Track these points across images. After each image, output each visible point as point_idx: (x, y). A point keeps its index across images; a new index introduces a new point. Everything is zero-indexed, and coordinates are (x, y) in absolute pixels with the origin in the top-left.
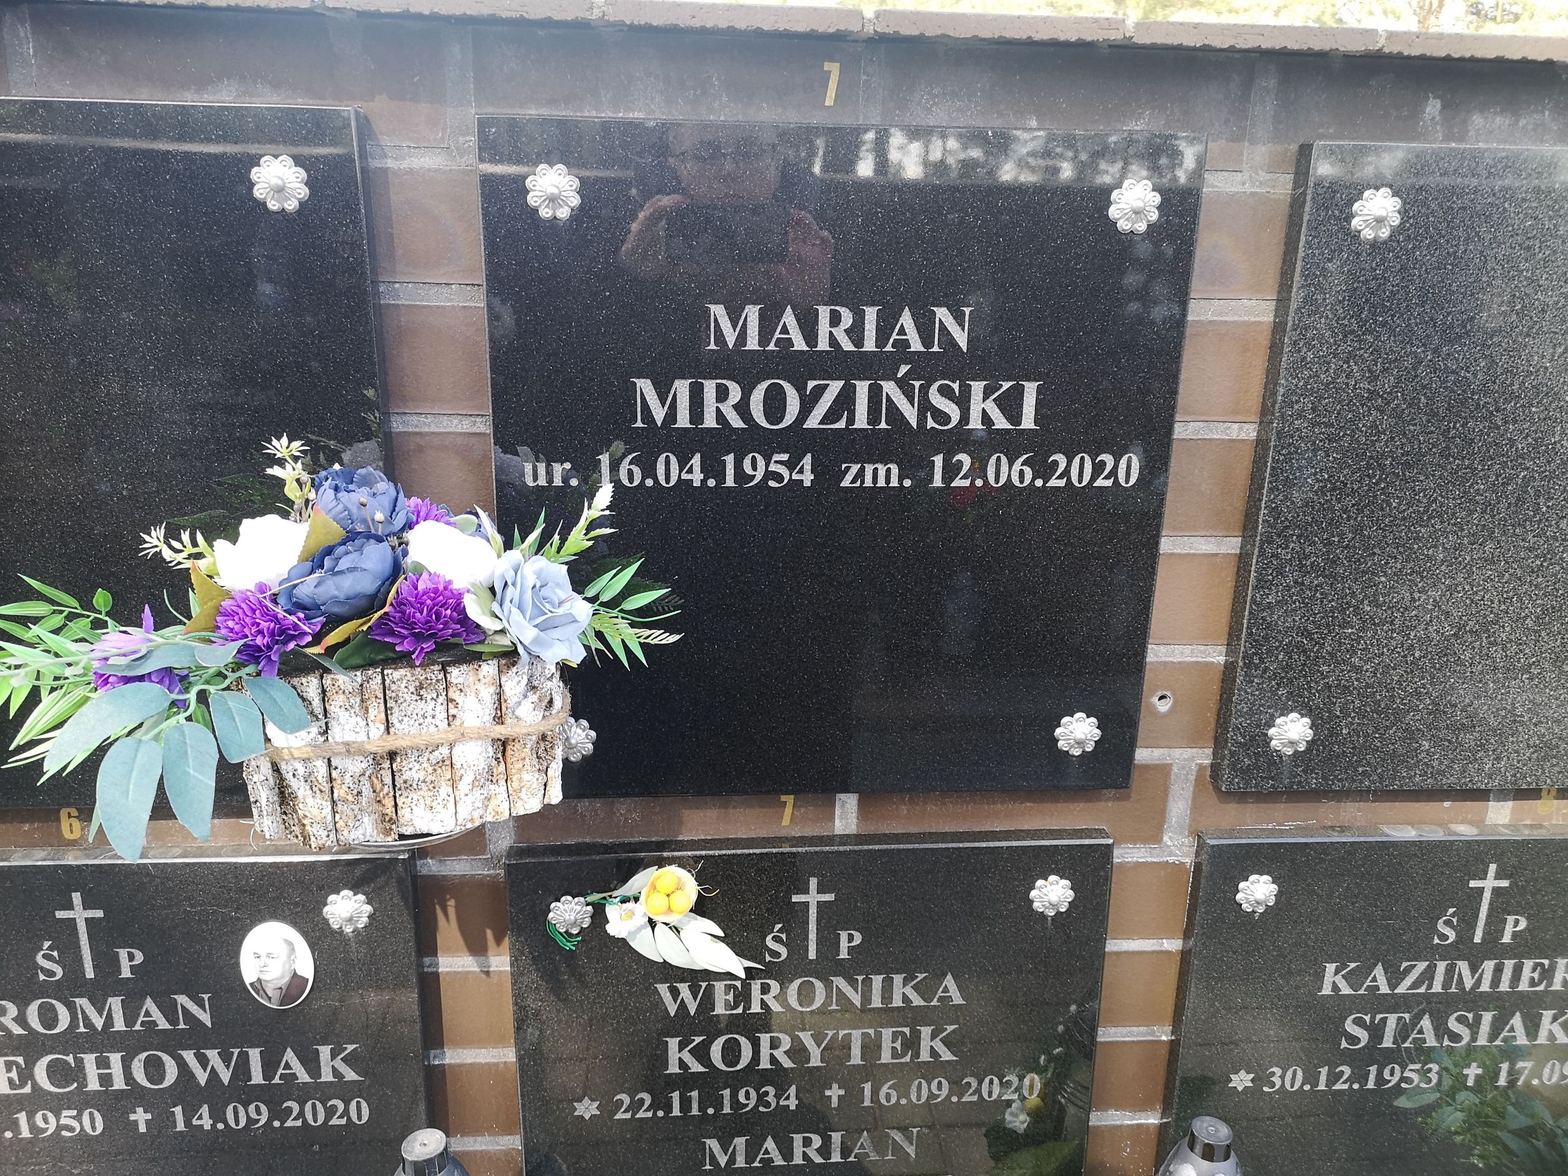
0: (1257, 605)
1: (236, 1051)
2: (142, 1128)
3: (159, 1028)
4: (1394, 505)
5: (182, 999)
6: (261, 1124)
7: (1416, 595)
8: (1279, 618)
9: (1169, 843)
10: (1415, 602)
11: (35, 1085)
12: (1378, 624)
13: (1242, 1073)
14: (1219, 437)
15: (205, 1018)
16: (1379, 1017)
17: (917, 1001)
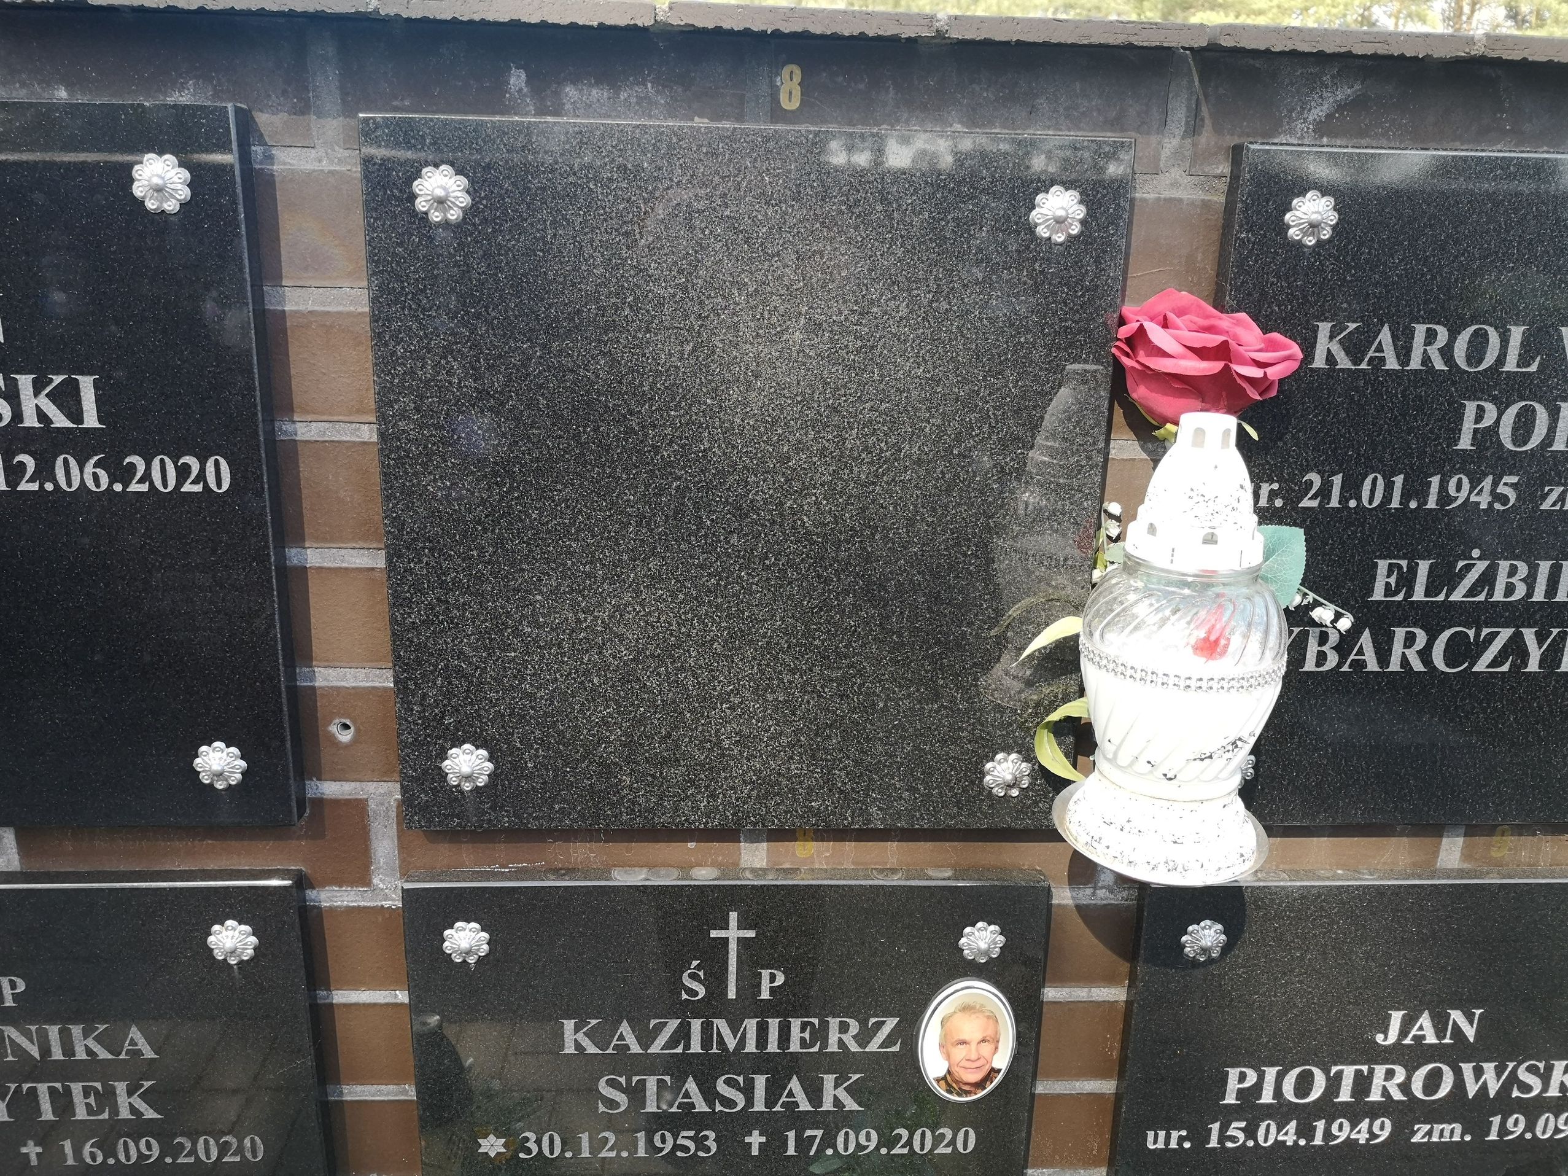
0: (399, 625)
4: (534, 516)
7: (582, 616)
8: (428, 638)
9: (381, 886)
10: (581, 622)
12: (544, 648)
13: (492, 1138)
14: (348, 439)
16: (635, 1079)
17: (103, 1054)
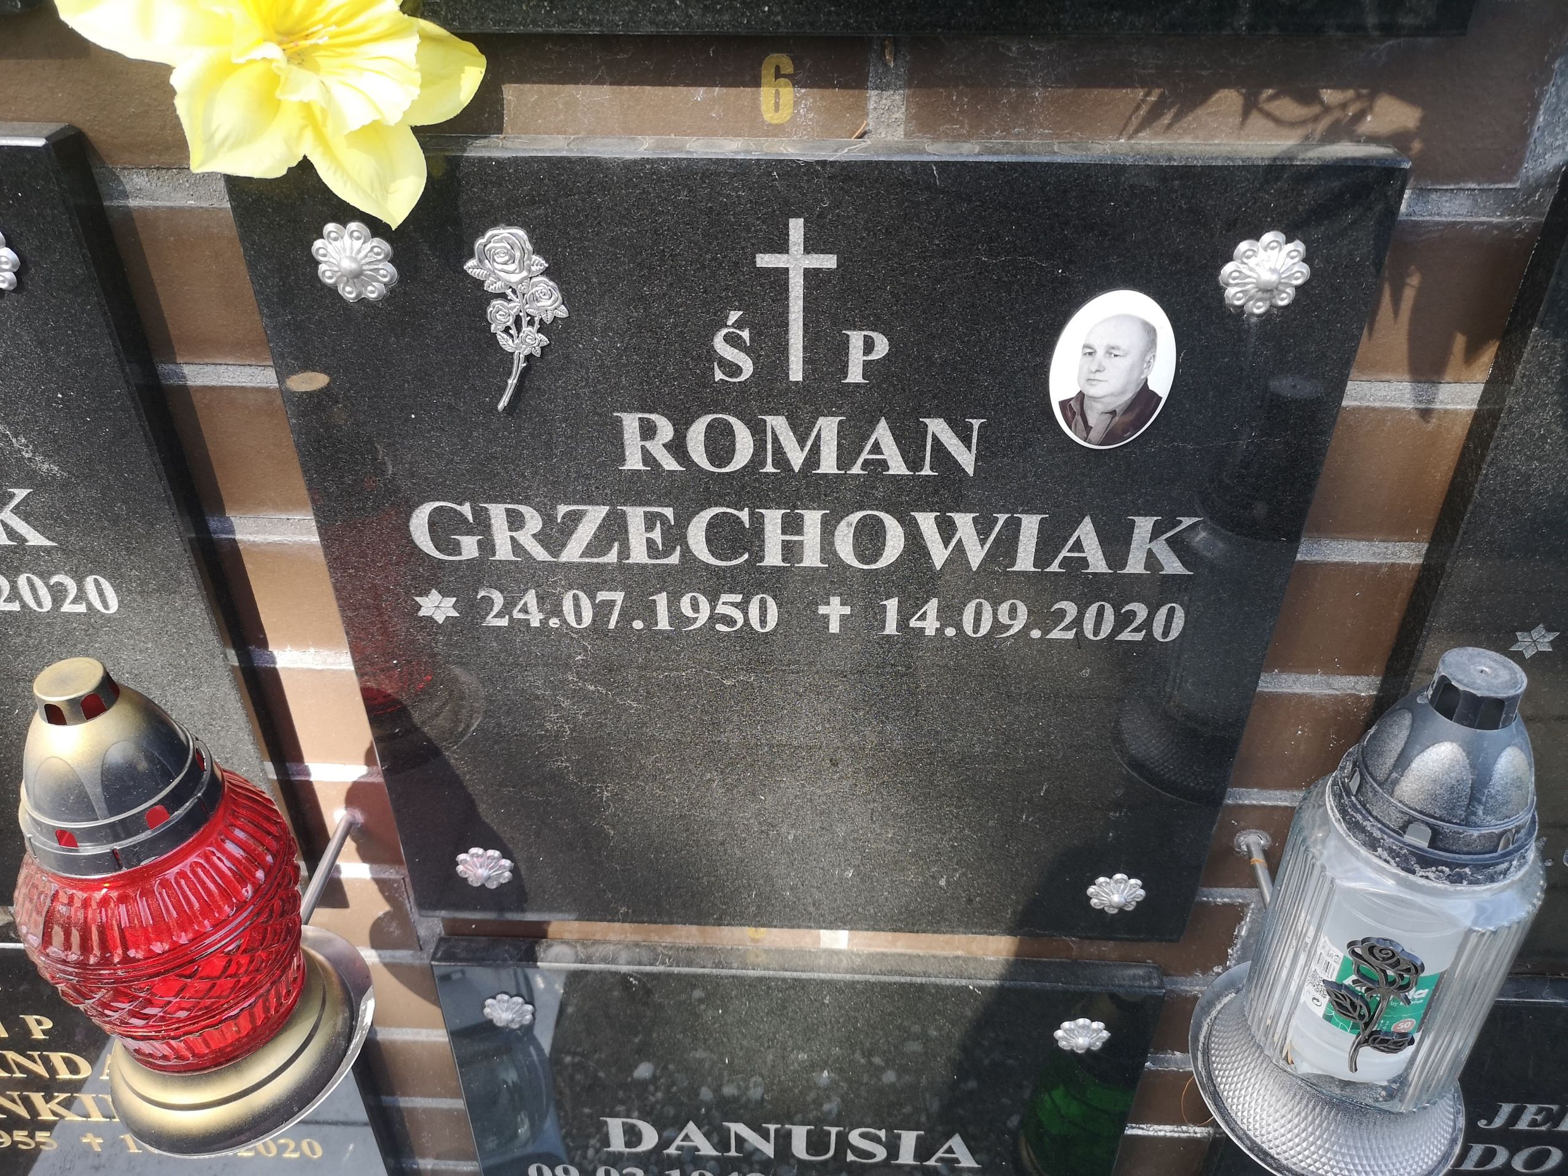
1: (1002, 518)
2: (834, 627)
3: (891, 472)
5: (937, 427)
6: (1011, 632)
11: (687, 552)
15: (966, 459)
